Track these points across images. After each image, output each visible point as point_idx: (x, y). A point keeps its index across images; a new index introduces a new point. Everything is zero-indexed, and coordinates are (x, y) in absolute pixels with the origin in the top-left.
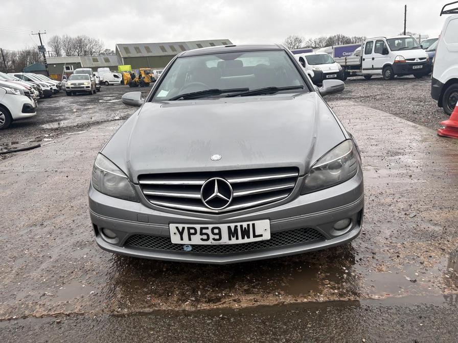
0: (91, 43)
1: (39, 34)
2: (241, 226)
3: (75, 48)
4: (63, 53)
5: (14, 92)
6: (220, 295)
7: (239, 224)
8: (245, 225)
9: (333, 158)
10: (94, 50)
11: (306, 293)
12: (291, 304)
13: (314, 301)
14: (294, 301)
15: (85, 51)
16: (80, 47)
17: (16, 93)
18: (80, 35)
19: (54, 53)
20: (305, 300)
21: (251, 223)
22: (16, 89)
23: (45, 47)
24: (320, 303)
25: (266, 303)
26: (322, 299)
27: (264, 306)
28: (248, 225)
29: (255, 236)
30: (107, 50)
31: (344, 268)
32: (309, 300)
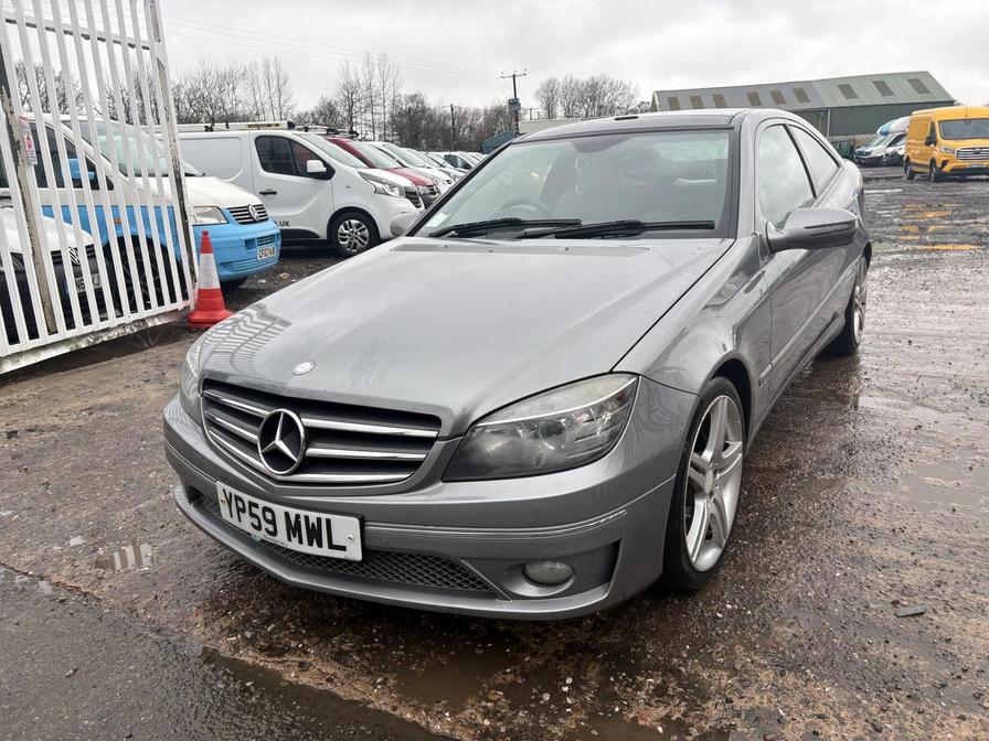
0: (613, 90)
1: (514, 76)
2: (307, 518)
3: (583, 102)
4: (560, 111)
5: (388, 190)
6: (293, 644)
7: (303, 513)
8: (313, 516)
9: (535, 411)
10: (617, 104)
11: (427, 702)
12: (380, 711)
13: (423, 724)
14: (389, 710)
15: (600, 107)
16: (593, 99)
17: (391, 193)
18: (595, 76)
19: (543, 112)
20: (409, 716)
21: (324, 516)
22: (392, 186)
23: (520, 101)
24: (430, 734)
25: (340, 691)
26: (437, 727)
27: (334, 697)
28: (319, 520)
29: (331, 546)
30: (643, 103)
31: (569, 681)
32: (416, 719)
